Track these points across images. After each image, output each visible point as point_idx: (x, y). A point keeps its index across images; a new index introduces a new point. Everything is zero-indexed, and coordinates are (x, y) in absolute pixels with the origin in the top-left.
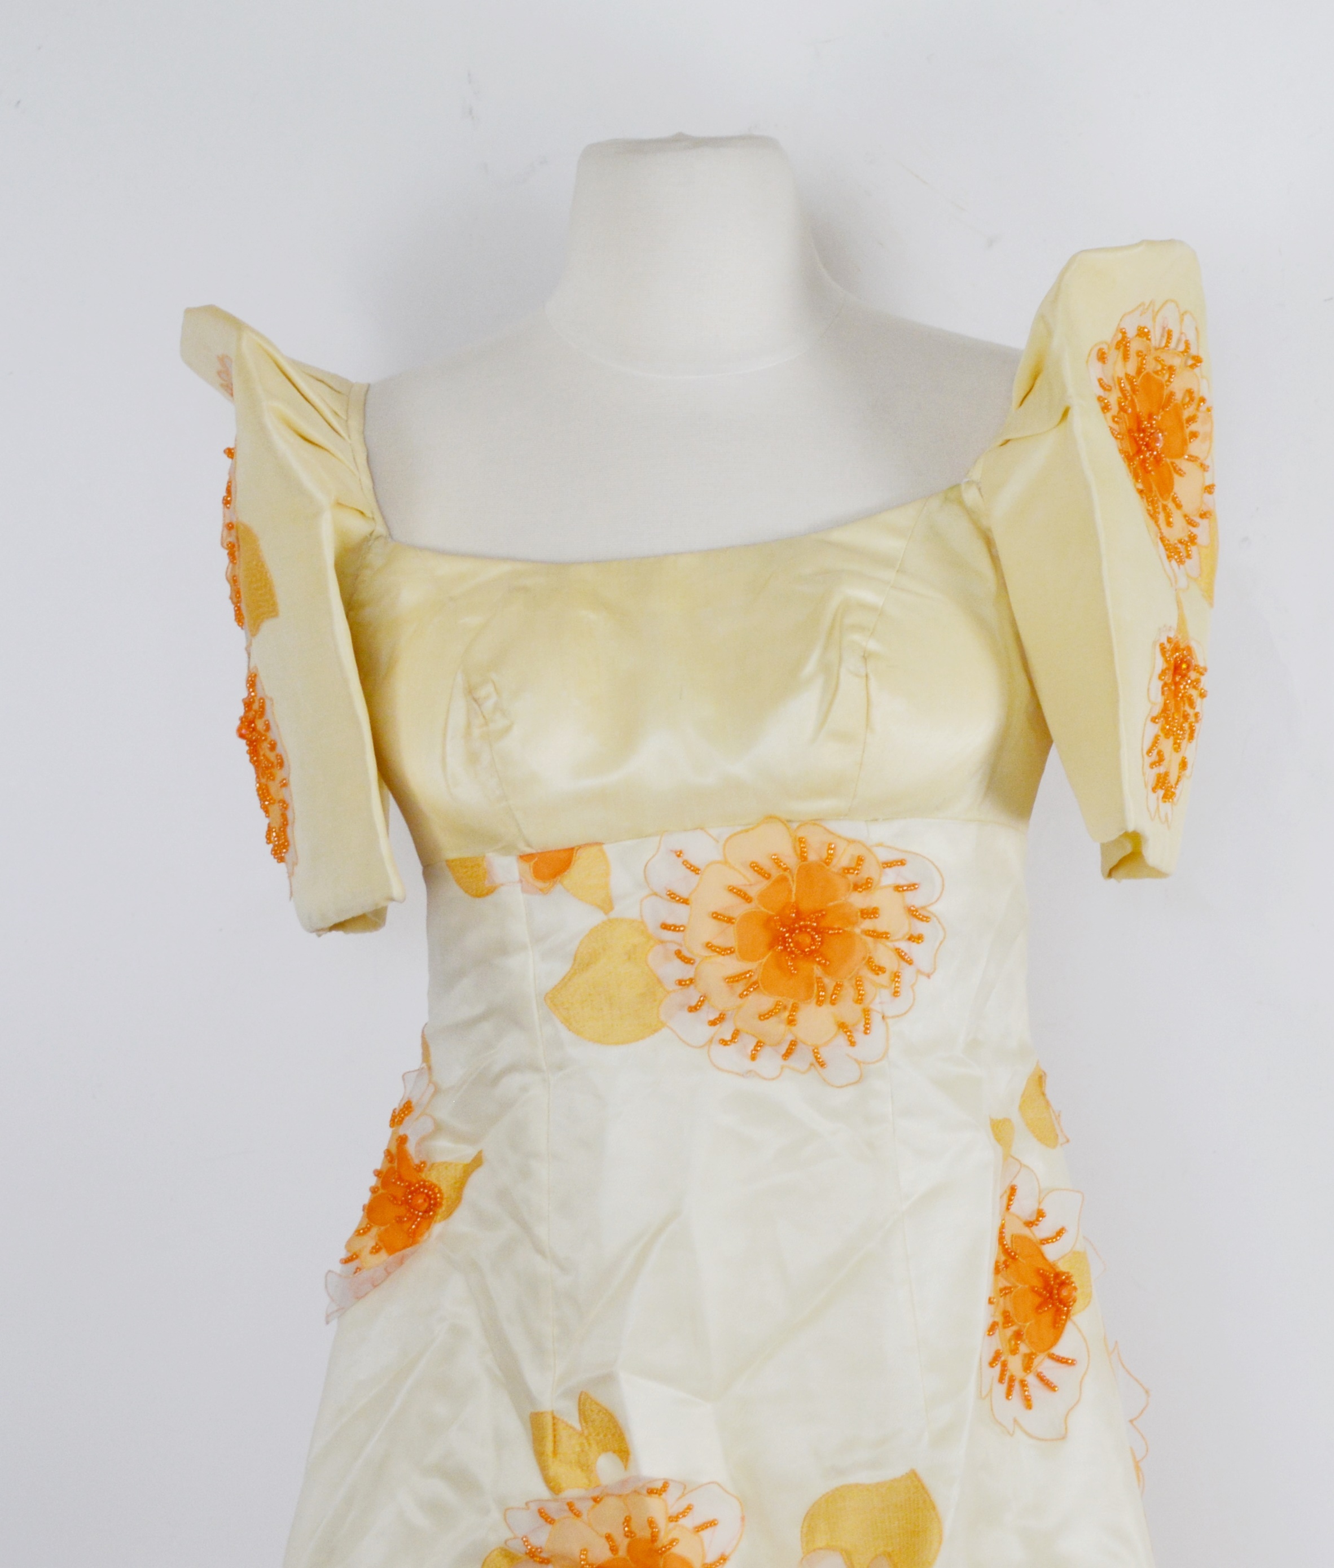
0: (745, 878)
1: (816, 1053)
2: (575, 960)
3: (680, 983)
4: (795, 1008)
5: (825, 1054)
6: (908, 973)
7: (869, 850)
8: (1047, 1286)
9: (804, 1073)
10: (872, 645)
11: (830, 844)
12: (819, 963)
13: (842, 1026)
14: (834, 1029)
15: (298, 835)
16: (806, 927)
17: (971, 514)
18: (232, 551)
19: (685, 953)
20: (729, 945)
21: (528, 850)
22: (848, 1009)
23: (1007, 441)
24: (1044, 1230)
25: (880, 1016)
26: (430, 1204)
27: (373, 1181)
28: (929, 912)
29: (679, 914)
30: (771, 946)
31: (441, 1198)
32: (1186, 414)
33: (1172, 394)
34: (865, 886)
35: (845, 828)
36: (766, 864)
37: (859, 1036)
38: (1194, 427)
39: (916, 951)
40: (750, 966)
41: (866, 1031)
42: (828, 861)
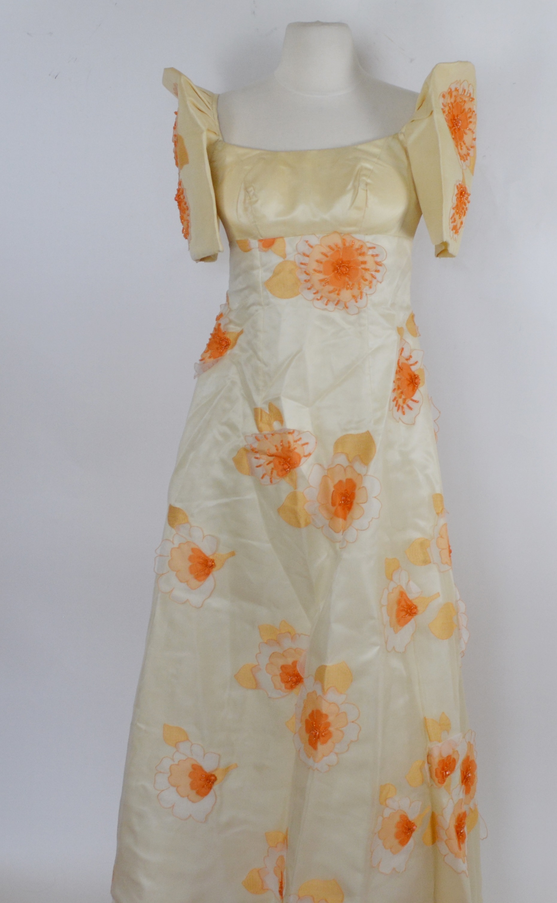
0: (326, 250)
1: (345, 305)
2: (274, 272)
3: (305, 281)
4: (340, 290)
5: (348, 304)
6: (374, 281)
7: (365, 243)
8: (411, 378)
9: (341, 310)
10: (369, 181)
11: (353, 241)
12: (348, 277)
13: (354, 296)
14: (351, 297)
15: (192, 230)
16: (344, 266)
17: (401, 143)
18: (176, 143)
19: (307, 272)
20: (321, 270)
21: (261, 238)
22: (356, 292)
23: (413, 121)
24: (411, 361)
25: (365, 294)
26: (227, 344)
27: (210, 337)
28: (382, 263)
29: (306, 260)
30: (333, 271)
31: (230, 343)
32: (469, 115)
33: (464, 110)
34: (363, 254)
35: (358, 236)
36: (333, 246)
37: (359, 300)
38: (471, 120)
39: (377, 275)
40: (327, 277)
41: (361, 298)
42: (352, 246)
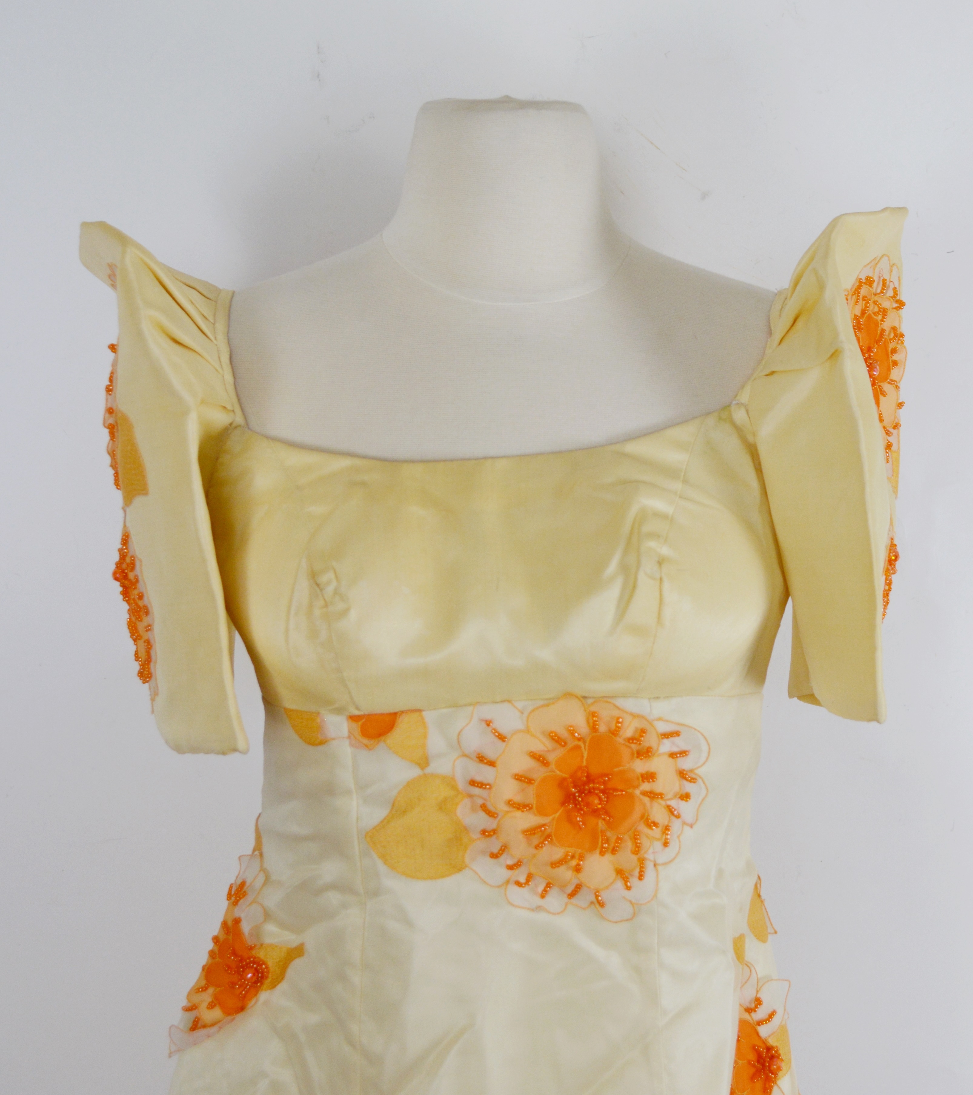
0: (542, 745)
1: (598, 893)
2: (393, 805)
3: (484, 832)
4: (581, 858)
5: (604, 896)
6: (676, 825)
7: (650, 723)
8: (760, 1058)
9: (584, 909)
10: (665, 551)
11: (618, 718)
12: (604, 819)
13: (621, 873)
14: (613, 874)
15: (159, 668)
16: (594, 788)
17: (739, 430)
18: (112, 429)
19: (491, 807)
20: (527, 802)
21: (356, 713)
22: (627, 859)
23: (772, 373)
24: (761, 1014)
25: (652, 864)
26: (258, 977)
27: (210, 945)
28: (696, 774)
29: (486, 774)
30: (563, 804)
31: (268, 972)
32: (891, 346)
33: (883, 331)
34: (645, 753)
35: (629, 705)
36: (564, 734)
37: (634, 881)
39: (684, 808)
40: (546, 820)
41: (641, 877)
42: (615, 732)
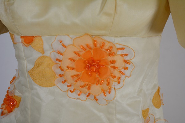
0: (78, 50)
1: (95, 97)
2: (35, 64)
3: (60, 75)
4: (90, 85)
5: (97, 97)
6: (123, 77)
7: (114, 45)
9: (92, 100)
11: (103, 43)
12: (98, 74)
13: (103, 91)
14: (101, 91)
19: (62, 67)
20: (73, 67)
22: (105, 86)
25: (114, 89)
26: (14, 104)
28: (130, 62)
29: (60, 57)
30: (85, 68)
35: (107, 38)
36: (85, 46)
37: (107, 93)
39: (126, 71)
40: (79, 73)
41: (109, 93)
42: (102, 47)
